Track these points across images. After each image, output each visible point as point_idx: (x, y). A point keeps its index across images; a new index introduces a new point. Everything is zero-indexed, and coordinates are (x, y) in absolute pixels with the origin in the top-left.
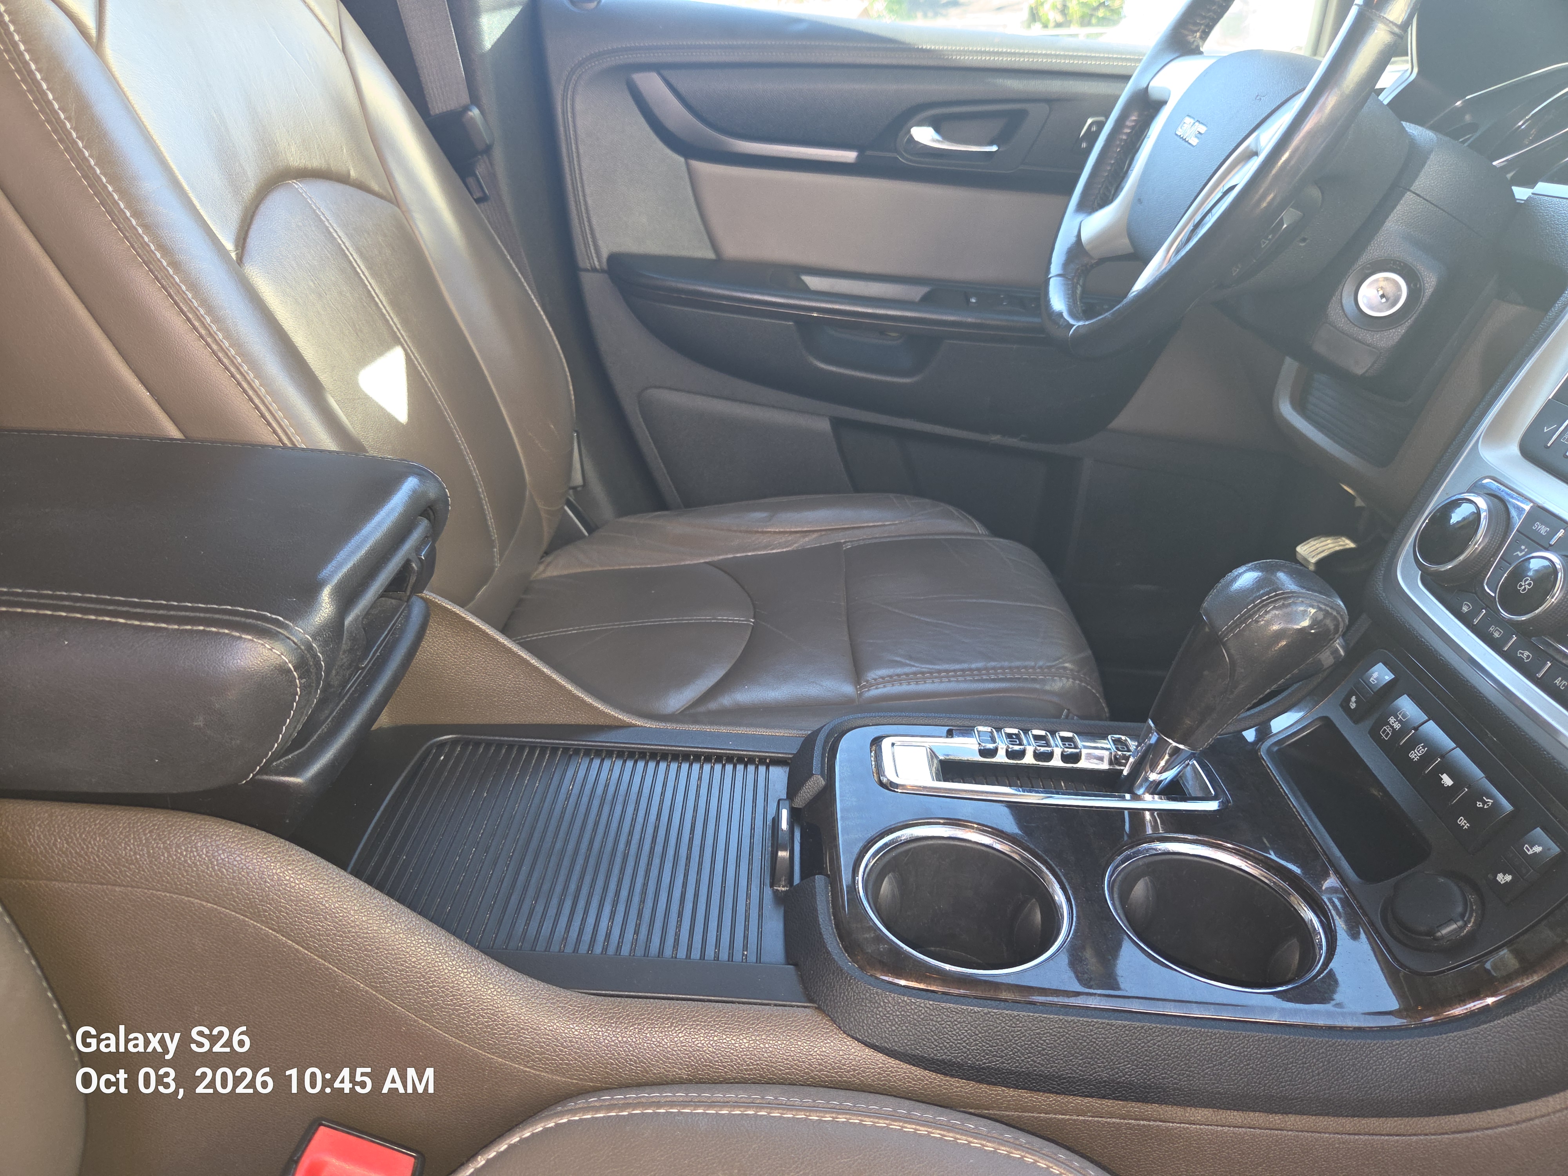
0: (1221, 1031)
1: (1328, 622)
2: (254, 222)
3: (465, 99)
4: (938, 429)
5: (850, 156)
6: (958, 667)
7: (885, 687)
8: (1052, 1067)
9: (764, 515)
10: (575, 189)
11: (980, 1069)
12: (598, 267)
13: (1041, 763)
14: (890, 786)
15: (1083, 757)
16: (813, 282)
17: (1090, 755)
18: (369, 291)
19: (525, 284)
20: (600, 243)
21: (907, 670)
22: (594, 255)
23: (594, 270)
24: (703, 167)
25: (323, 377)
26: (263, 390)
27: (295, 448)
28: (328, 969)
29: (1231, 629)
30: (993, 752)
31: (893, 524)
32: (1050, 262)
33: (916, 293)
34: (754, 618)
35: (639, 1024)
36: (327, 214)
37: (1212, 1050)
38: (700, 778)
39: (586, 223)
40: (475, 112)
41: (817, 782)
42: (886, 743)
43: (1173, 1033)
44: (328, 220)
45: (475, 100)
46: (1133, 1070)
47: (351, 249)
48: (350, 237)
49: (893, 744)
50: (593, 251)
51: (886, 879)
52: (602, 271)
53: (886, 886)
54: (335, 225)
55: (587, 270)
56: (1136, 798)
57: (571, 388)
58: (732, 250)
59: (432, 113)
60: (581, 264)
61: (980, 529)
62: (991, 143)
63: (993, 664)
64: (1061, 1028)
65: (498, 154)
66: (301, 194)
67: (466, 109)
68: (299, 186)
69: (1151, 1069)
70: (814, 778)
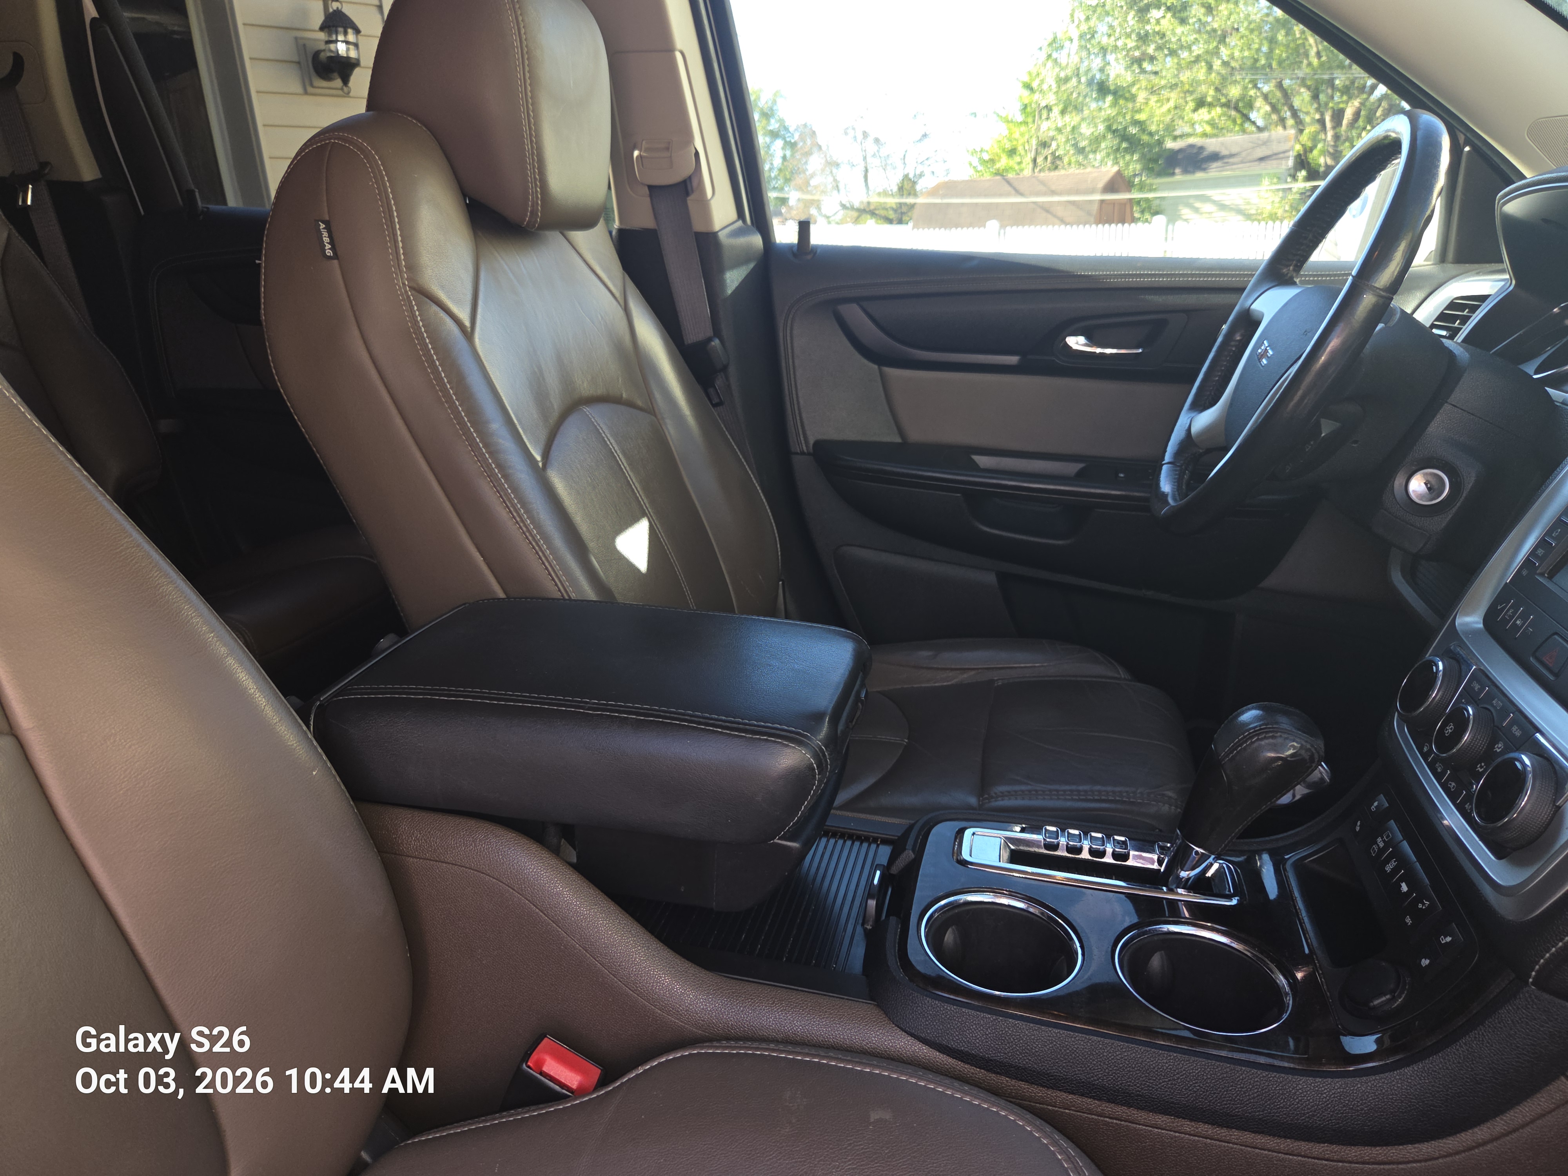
0: (1175, 1055)
1: (1303, 752)
2: (556, 439)
3: (710, 332)
4: (1095, 584)
5: (1013, 360)
6: (1067, 787)
7: (1003, 800)
8: (1042, 1066)
9: (930, 653)
10: (790, 393)
11: (989, 1061)
12: (805, 451)
13: (1095, 859)
14: (964, 863)
15: (1131, 857)
16: (983, 461)
17: (1135, 857)
18: (629, 481)
19: (747, 467)
20: (808, 433)
21: (1023, 788)
22: (803, 442)
23: (803, 453)
24: (893, 372)
25: (591, 545)
26: (551, 557)
27: (570, 599)
28: (558, 931)
29: (1227, 755)
30: (1055, 847)
31: (1042, 666)
32: (1165, 451)
33: (1072, 468)
34: (908, 739)
35: (752, 999)
36: (604, 428)
37: (1167, 1068)
38: (825, 848)
39: (798, 418)
40: (716, 342)
41: (908, 855)
42: (968, 833)
43: (1137, 1051)
44: (604, 432)
45: (717, 333)
46: (1105, 1076)
47: (618, 452)
48: (619, 443)
49: (974, 834)
50: (802, 439)
51: (950, 930)
52: (809, 454)
53: (949, 937)
54: (608, 435)
55: (797, 453)
56: (1171, 891)
57: (779, 546)
58: (915, 435)
59: (686, 343)
60: (793, 450)
61: (1123, 674)
62: (1138, 348)
63: (1098, 787)
64: (1050, 1036)
65: (732, 370)
66: (588, 415)
67: (710, 340)
68: (587, 409)
69: (1119, 1077)
70: (907, 852)
